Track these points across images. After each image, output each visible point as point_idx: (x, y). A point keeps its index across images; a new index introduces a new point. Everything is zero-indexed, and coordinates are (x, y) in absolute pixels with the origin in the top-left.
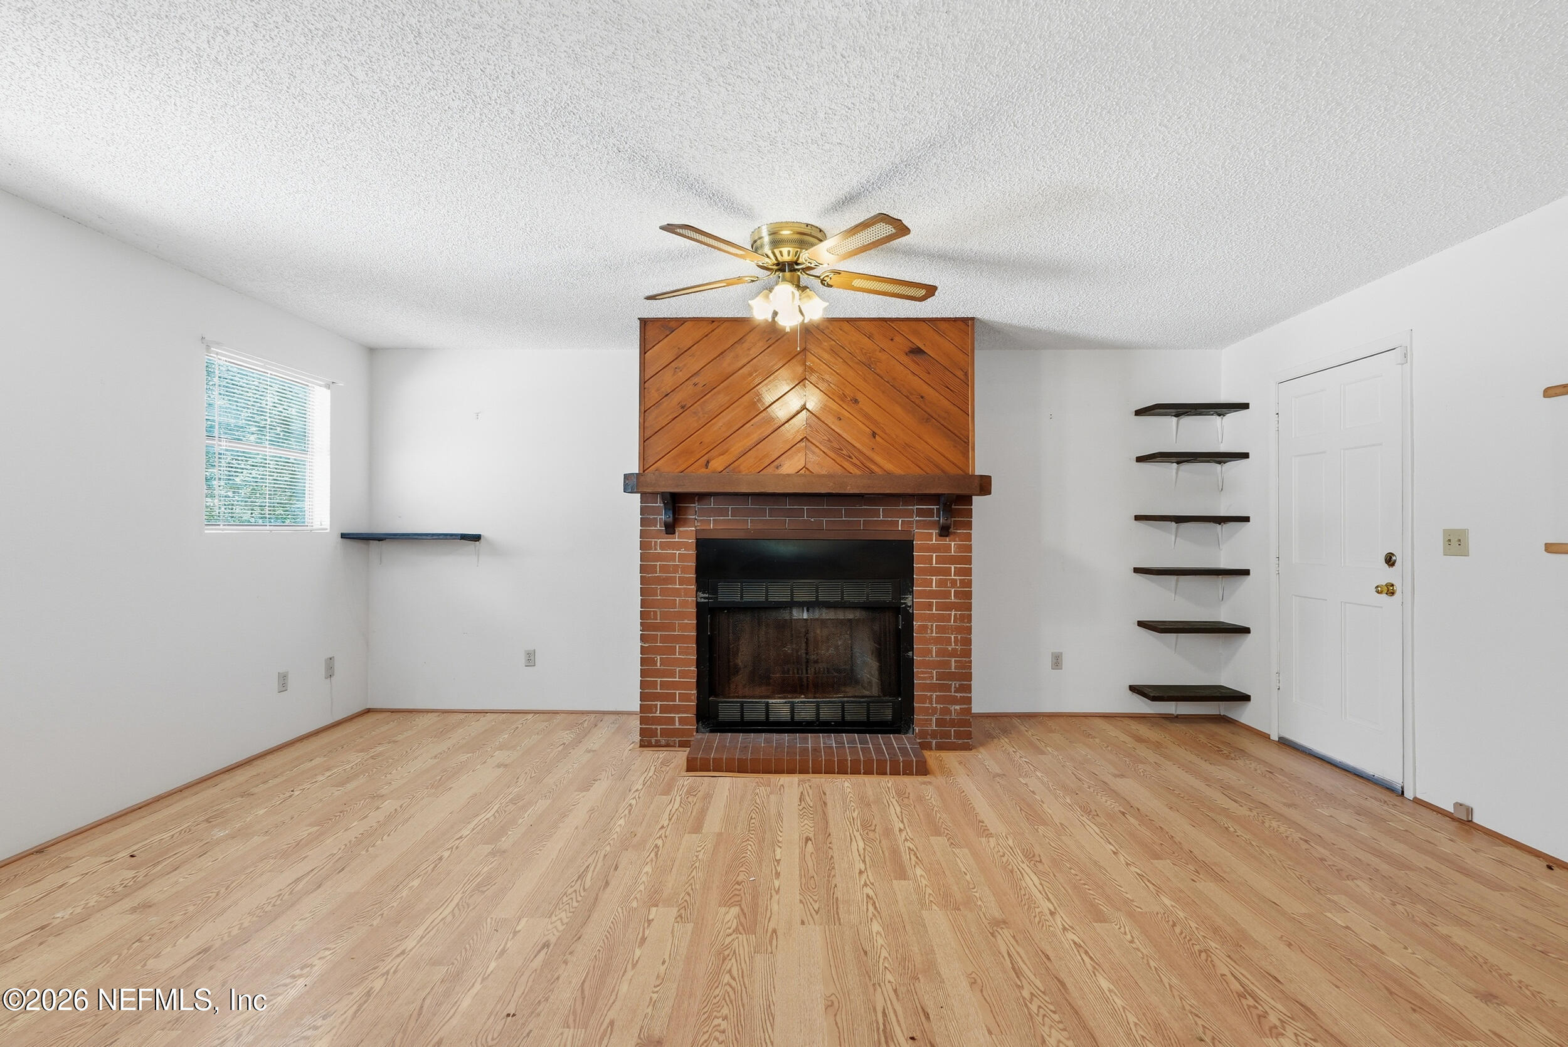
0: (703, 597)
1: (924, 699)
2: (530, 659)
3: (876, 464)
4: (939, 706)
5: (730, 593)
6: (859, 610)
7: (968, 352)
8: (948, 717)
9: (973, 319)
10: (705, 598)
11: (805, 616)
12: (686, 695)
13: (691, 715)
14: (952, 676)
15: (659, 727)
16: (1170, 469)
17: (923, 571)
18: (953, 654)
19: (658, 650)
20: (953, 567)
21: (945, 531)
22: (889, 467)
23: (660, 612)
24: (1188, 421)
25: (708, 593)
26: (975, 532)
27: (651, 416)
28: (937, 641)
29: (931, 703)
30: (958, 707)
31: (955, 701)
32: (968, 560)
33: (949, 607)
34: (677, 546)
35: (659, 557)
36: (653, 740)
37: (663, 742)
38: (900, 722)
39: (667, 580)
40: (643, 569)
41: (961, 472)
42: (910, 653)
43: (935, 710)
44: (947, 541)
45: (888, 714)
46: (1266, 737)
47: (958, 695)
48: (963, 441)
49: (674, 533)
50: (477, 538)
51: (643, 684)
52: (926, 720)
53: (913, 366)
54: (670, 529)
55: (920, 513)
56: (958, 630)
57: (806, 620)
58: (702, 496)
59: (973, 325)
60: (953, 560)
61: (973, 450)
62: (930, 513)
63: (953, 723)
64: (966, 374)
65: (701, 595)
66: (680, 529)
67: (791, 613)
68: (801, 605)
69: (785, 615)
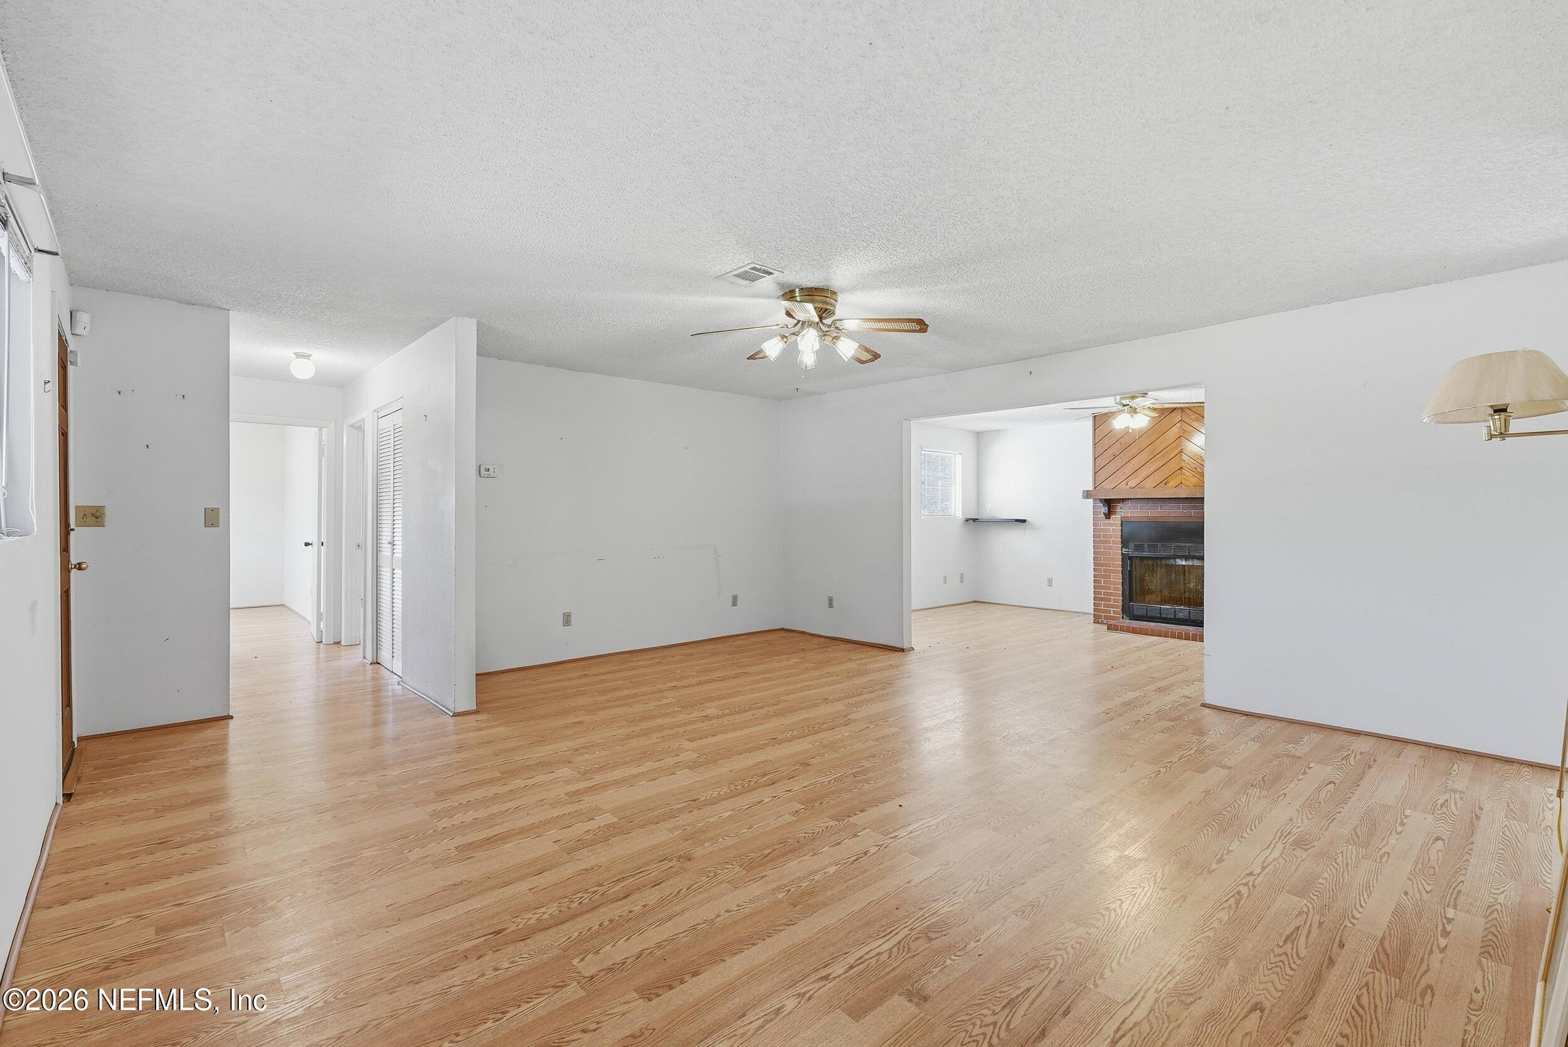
2: (1050, 582)
11: (1184, 564)
12: (1117, 599)
19: (1102, 576)
27: (1098, 461)
34: (1111, 525)
35: (1101, 530)
39: (1106, 542)
40: (1094, 536)
50: (1024, 521)
54: (1108, 516)
58: (1124, 500)
65: (1124, 549)
66: (1112, 517)
68: (1181, 557)
69: (1172, 562)
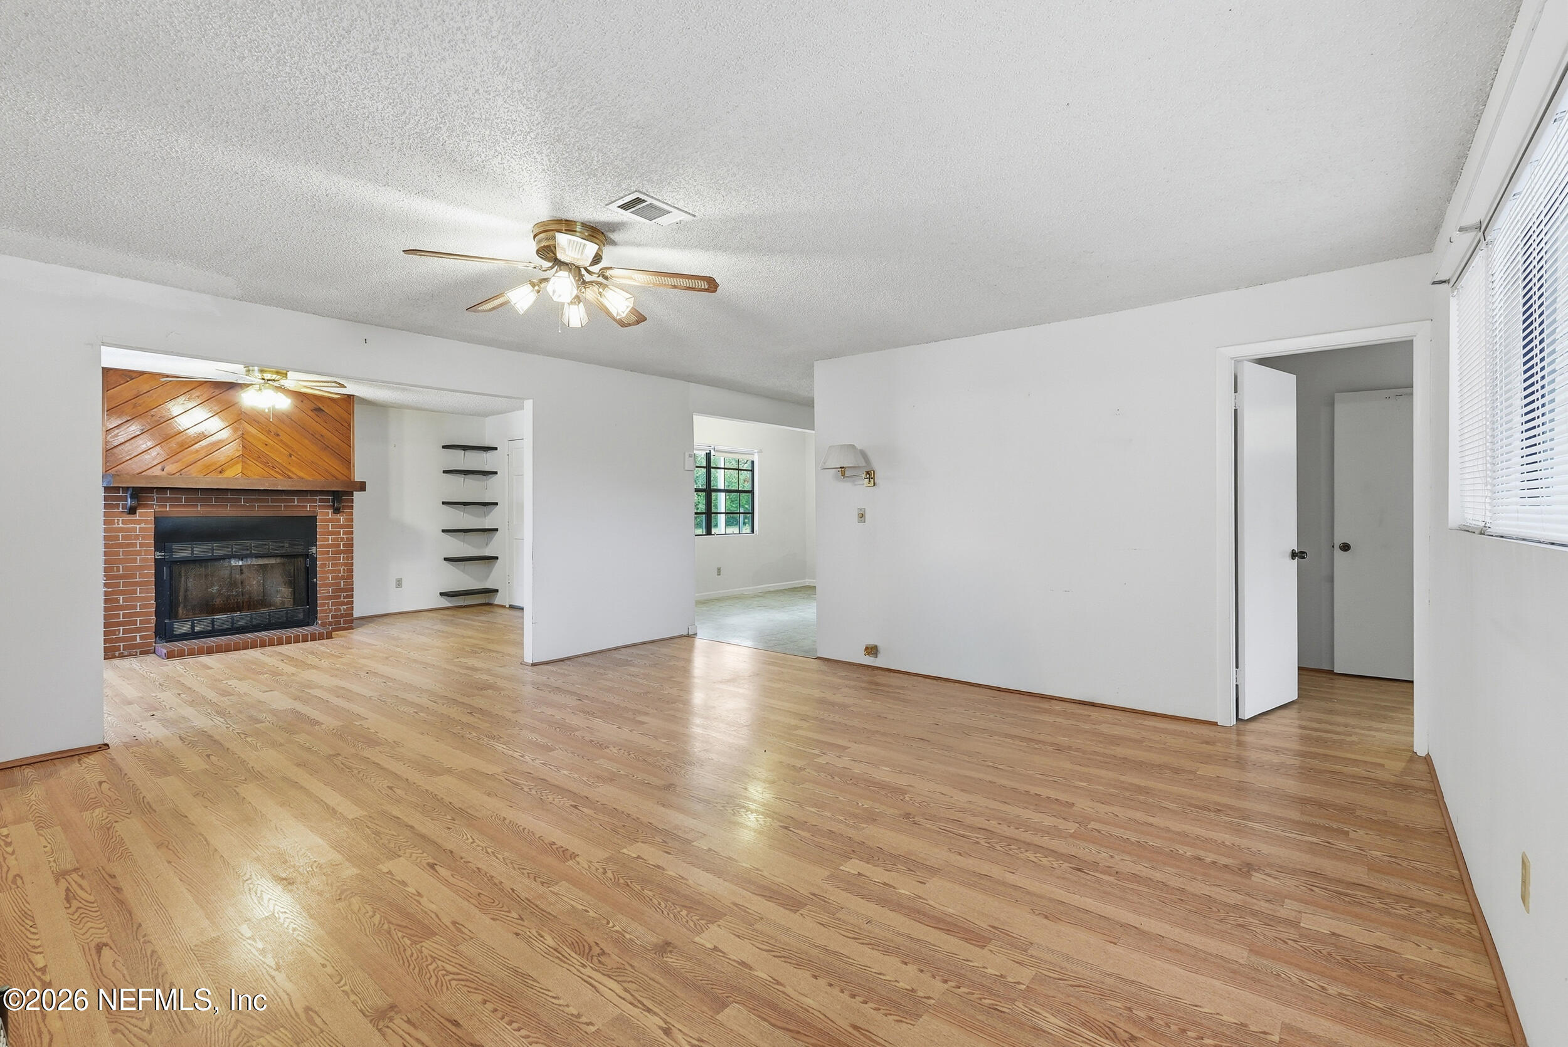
0: (159, 555)
1: (323, 605)
3: (293, 472)
4: (333, 608)
5: (182, 551)
6: (279, 558)
7: (350, 413)
8: (339, 613)
9: (353, 396)
10: (161, 556)
13: (151, 633)
14: (342, 590)
15: (122, 644)
16: (460, 479)
17: (323, 533)
18: (343, 578)
20: (342, 530)
21: (337, 511)
22: (301, 474)
23: (123, 567)
24: (469, 453)
25: (165, 552)
26: (355, 511)
28: (332, 572)
29: (328, 607)
30: (345, 607)
31: (343, 604)
32: (351, 526)
33: (340, 552)
36: (117, 654)
37: (126, 653)
38: (310, 618)
41: (346, 478)
42: (315, 580)
43: (331, 610)
44: (338, 516)
45: (301, 616)
46: (504, 607)
47: (346, 600)
48: (347, 461)
49: (135, 513)
51: (106, 617)
52: (326, 616)
53: (317, 419)
55: (321, 501)
56: (345, 565)
57: (240, 566)
59: (354, 398)
60: (342, 527)
61: (354, 466)
62: (327, 501)
63: (342, 616)
64: (350, 425)
67: (230, 562)
